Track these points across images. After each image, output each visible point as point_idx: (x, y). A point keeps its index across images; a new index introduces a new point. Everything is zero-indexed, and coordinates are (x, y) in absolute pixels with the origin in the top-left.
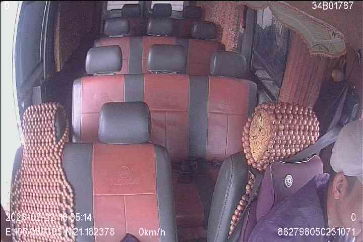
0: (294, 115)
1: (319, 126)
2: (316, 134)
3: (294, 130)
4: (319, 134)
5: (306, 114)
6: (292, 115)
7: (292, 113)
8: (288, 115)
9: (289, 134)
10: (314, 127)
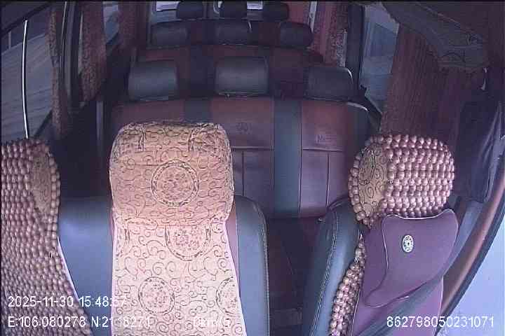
0: (418, 150)
1: (454, 164)
2: (449, 176)
3: (420, 171)
4: (453, 177)
5: (435, 148)
6: (415, 150)
7: (416, 147)
8: (412, 150)
9: (412, 177)
10: (447, 166)
